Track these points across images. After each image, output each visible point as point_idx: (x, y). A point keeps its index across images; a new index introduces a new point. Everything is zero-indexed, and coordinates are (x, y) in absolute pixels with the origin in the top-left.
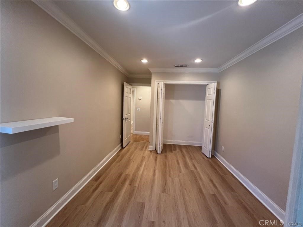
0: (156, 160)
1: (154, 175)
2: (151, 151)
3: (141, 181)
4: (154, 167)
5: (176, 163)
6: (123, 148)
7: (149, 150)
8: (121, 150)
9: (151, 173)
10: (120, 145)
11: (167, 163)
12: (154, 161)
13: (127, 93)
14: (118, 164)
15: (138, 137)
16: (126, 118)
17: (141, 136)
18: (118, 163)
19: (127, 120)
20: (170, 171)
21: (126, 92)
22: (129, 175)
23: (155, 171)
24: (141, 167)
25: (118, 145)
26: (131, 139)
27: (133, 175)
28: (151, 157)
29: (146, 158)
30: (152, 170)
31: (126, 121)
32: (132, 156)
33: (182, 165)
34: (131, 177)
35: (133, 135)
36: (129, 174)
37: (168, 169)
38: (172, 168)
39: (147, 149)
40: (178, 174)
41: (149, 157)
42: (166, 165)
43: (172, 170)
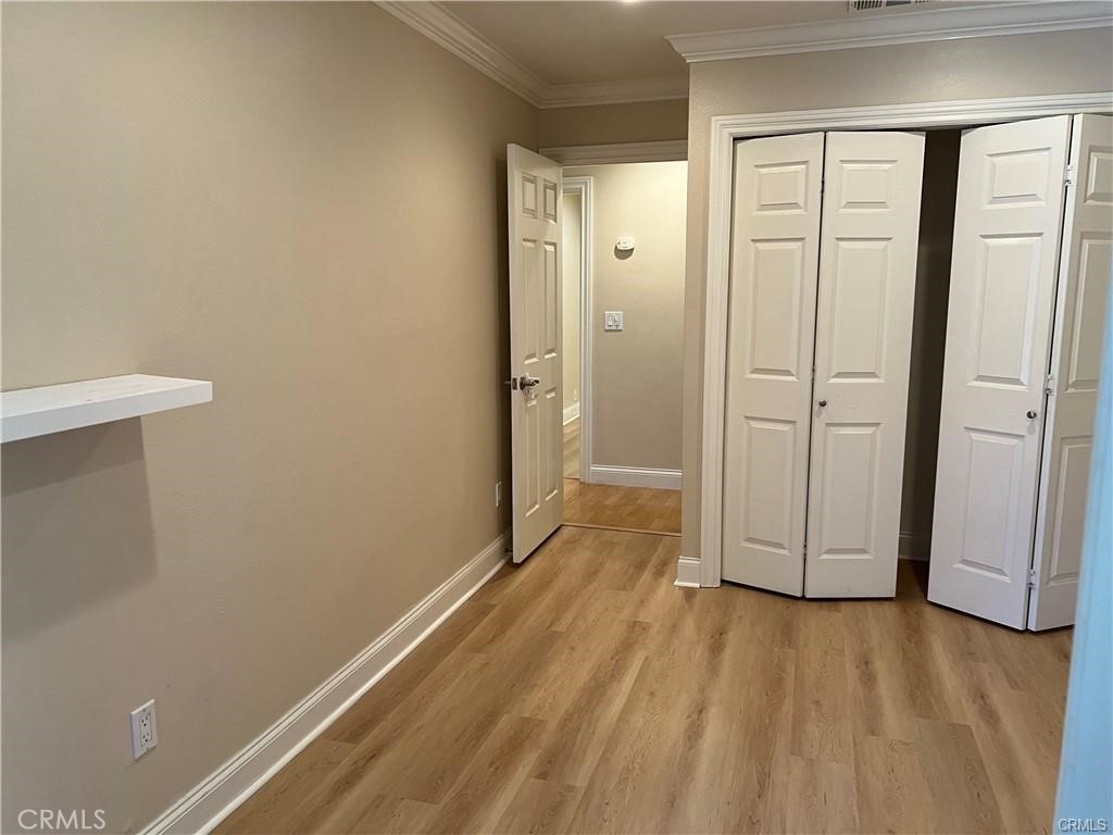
0: (716, 648)
1: (694, 733)
2: (689, 593)
3: (605, 760)
4: (702, 691)
5: (852, 674)
6: (512, 567)
7: (676, 583)
8: (499, 576)
9: (675, 724)
10: (495, 546)
11: (791, 668)
12: (700, 653)
13: (533, 213)
14: (481, 658)
15: (611, 501)
16: (530, 378)
17: (631, 494)
18: (479, 651)
19: (534, 390)
20: (798, 721)
21: (526, 210)
22: (541, 723)
23: (701, 710)
24: (614, 685)
25: (484, 546)
26: (568, 513)
27: (563, 723)
28: (689, 625)
29: (653, 631)
30: (683, 703)
31: (528, 400)
32: (568, 618)
33: (888, 687)
34: (547, 737)
35: (584, 487)
36: (539, 717)
37: (788, 706)
38: (817, 703)
39: (664, 581)
40: (858, 741)
41: (674, 628)
42: (780, 681)
43: (816, 711)
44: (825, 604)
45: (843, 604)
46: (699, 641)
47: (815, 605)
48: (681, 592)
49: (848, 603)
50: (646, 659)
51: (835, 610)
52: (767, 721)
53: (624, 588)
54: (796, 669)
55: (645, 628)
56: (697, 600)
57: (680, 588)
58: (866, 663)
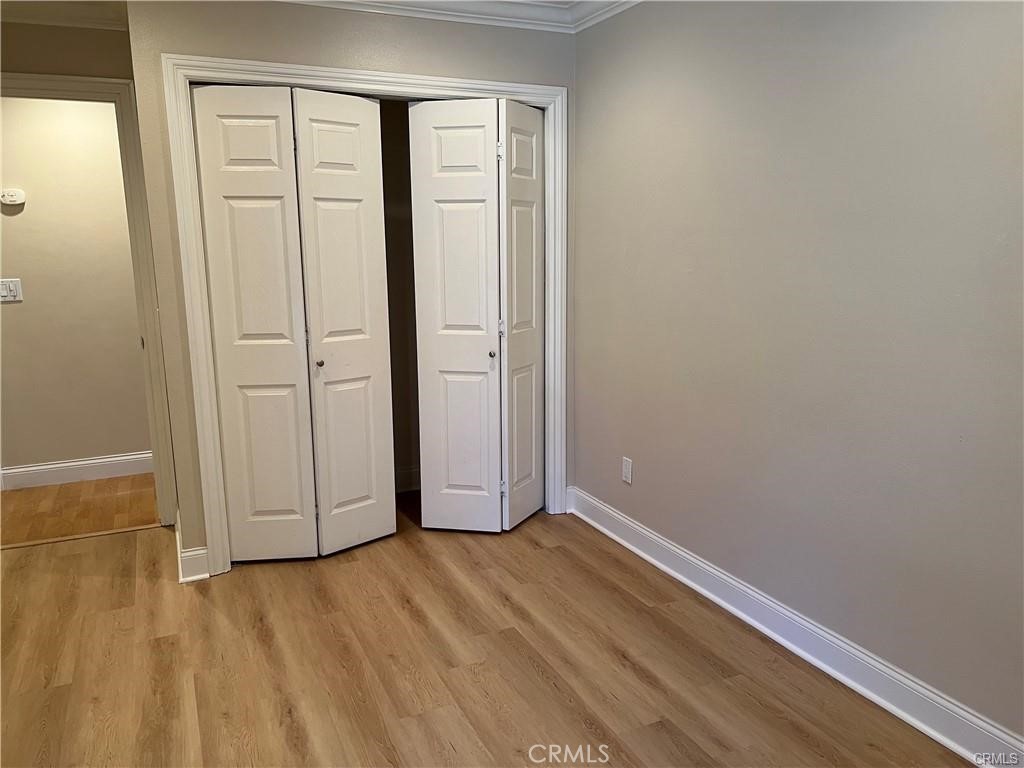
0: (265, 636)
1: (297, 739)
2: (202, 587)
4: (278, 689)
5: (403, 616)
7: (181, 580)
11: (347, 630)
12: (252, 649)
20: (387, 680)
23: (290, 710)
28: (222, 621)
29: (185, 643)
30: (268, 711)
32: (67, 664)
33: (438, 616)
37: (368, 669)
38: (391, 656)
39: (165, 581)
40: (446, 679)
41: (207, 631)
42: (346, 648)
43: (395, 665)
44: (340, 556)
45: (357, 553)
46: (243, 636)
47: (333, 561)
48: (192, 588)
49: (360, 550)
50: (196, 677)
51: (353, 560)
52: (360, 694)
53: (120, 605)
54: (354, 630)
55: (173, 643)
56: (215, 590)
57: (188, 583)
58: (408, 601)
